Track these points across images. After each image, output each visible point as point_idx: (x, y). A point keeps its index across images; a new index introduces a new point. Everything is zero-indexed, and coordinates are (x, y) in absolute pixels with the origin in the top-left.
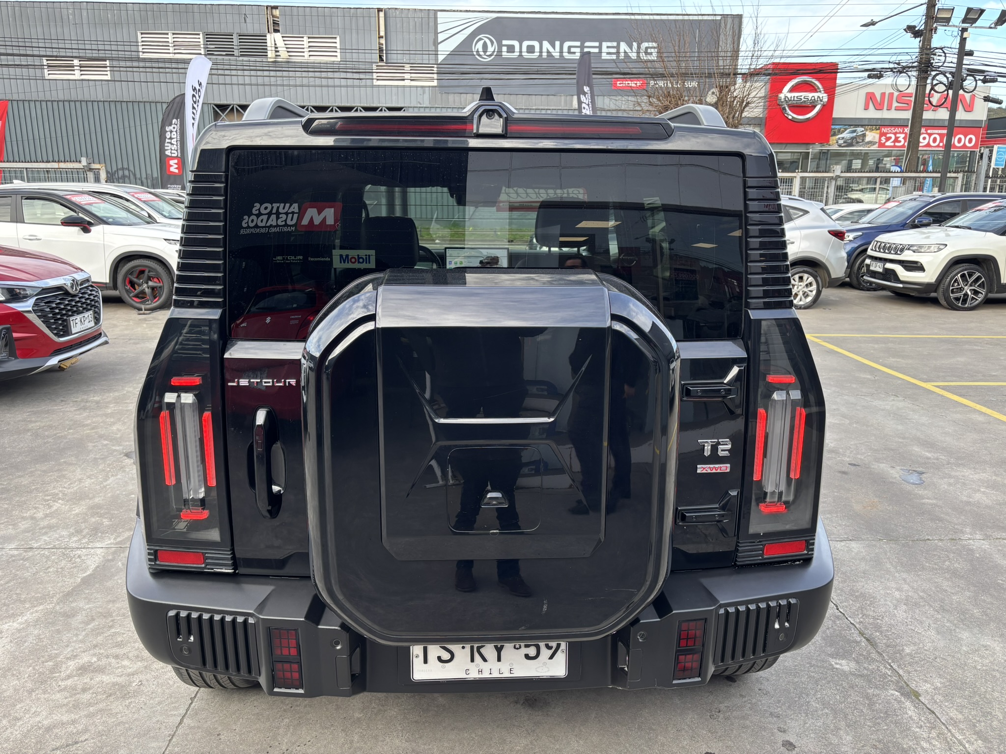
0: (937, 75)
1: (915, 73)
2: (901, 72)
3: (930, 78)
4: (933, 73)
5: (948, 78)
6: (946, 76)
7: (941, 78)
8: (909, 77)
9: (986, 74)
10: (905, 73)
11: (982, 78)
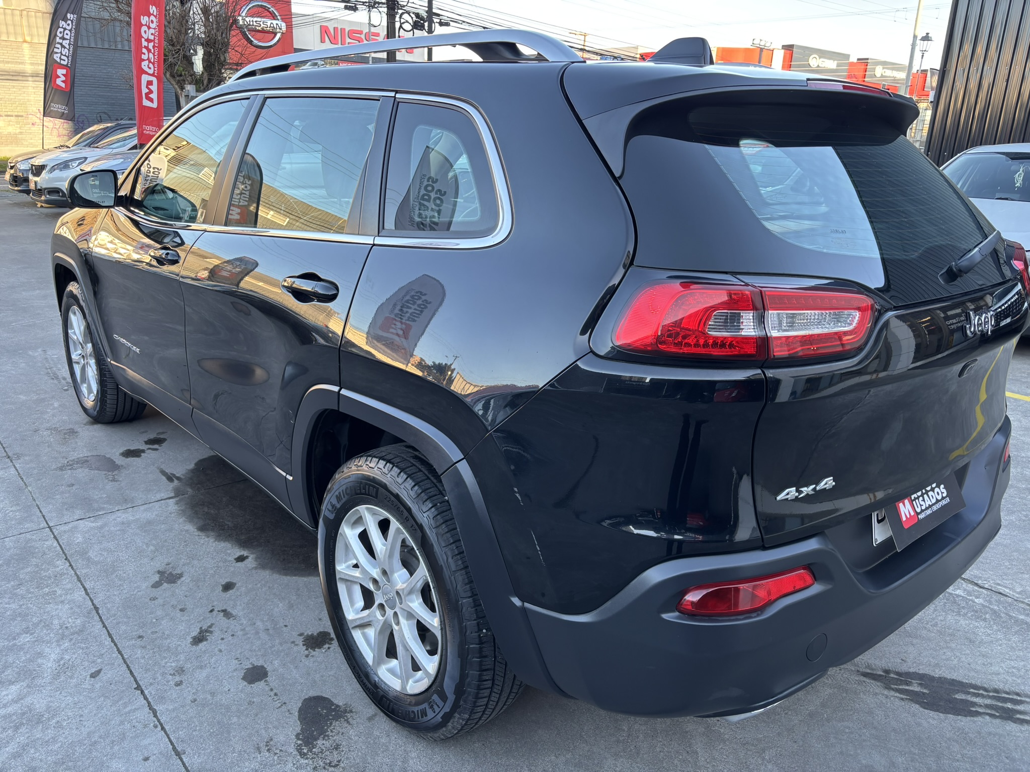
0: (402, 14)
1: (385, 10)
2: (373, 7)
3: (398, 16)
4: (400, 12)
5: (412, 18)
6: (410, 16)
7: (406, 16)
8: (380, 12)
9: (441, 17)
10: (376, 8)
11: (438, 21)
